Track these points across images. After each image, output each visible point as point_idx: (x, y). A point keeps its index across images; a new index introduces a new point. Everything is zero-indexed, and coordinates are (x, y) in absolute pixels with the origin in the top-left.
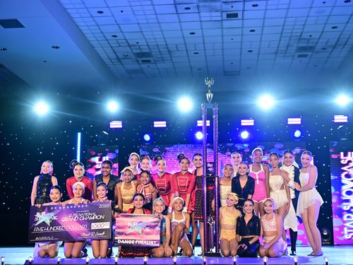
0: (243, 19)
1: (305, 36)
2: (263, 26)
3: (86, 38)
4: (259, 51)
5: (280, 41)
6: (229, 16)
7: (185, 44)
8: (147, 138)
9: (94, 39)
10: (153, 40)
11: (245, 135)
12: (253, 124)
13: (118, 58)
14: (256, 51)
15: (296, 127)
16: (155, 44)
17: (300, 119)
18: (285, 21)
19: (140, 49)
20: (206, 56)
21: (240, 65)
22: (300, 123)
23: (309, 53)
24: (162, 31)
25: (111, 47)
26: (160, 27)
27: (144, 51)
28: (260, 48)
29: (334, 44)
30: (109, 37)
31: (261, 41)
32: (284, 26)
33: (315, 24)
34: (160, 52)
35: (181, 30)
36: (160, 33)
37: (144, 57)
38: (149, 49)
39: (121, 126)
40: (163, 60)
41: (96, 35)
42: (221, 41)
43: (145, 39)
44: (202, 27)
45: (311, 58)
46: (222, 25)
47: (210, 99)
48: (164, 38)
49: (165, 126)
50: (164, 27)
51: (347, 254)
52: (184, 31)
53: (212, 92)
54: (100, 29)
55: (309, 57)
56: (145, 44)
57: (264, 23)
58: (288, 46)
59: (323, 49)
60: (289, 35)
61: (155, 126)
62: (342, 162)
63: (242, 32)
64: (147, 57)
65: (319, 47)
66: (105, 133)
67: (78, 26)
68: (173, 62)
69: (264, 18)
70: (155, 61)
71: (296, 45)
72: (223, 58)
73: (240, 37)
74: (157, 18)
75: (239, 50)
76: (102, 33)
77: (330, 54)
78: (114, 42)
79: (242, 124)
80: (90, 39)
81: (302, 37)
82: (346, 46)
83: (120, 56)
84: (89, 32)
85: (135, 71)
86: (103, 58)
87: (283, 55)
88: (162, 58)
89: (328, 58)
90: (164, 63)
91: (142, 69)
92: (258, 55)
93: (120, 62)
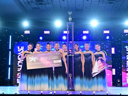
8: (41, 38)
11: (84, 38)
12: (88, 33)
13: (28, 2)
15: (107, 35)
17: (109, 31)
20: (68, 2)
21: (83, 7)
22: (109, 33)
23: (114, 2)
39: (29, 33)
45: (114, 4)
47: (70, 21)
49: (49, 33)
53: (71, 17)
59: (120, 0)
61: (45, 33)
62: (127, 50)
64: (41, 2)
66: (22, 36)
68: (53, 4)
70: (45, 4)
72: (76, 3)
77: (123, 2)
79: (83, 33)
85: (36, 8)
86: (21, 2)
87: (102, 2)
88: (48, 2)
89: (122, 4)
90: (49, 5)
91: (39, 7)
92: (91, 2)
93: (29, 4)
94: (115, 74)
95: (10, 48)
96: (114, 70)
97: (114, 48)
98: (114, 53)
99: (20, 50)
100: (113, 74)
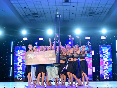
0: (70, 2)
1: (92, 9)
2: (77, 5)
3: (15, 8)
4: (76, 14)
5: (83, 10)
6: (65, 1)
7: (50, 10)
8: (36, 43)
9: (18, 8)
10: (39, 9)
14: (75, 14)
16: (39, 10)
17: (89, 38)
18: (85, 4)
19: (34, 12)
22: (89, 39)
23: (93, 15)
24: (42, 6)
25: (24, 11)
26: (41, 4)
27: (35, 13)
28: (76, 13)
29: (101, 12)
30: (23, 7)
31: (76, 10)
32: (84, 5)
33: (95, 5)
34: (41, 13)
35: (49, 6)
36: (41, 7)
37: (35, 15)
38: (37, 12)
39: (27, 39)
40: (42, 16)
41: (18, 7)
42: (63, 10)
43: (36, 9)
44: (56, 5)
46: (63, 4)
48: (43, 8)
49: (43, 39)
50: (43, 4)
51: (105, 84)
52: (50, 6)
54: (20, 4)
55: (93, 16)
56: (36, 10)
57: (77, 4)
58: (86, 12)
59: (98, 13)
60: (86, 8)
61: (39, 39)
62: (104, 53)
63: (70, 7)
64: (37, 15)
65: (96, 13)
66: (21, 42)
67: (12, 4)
68: (46, 17)
69: (78, 2)
70: (39, 16)
71: (88, 12)
72: (63, 16)
73: (69, 9)
74: (40, 1)
75: (69, 13)
76: (20, 6)
77: (100, 15)
78: (25, 10)
79: (70, 39)
80: (16, 8)
81: (91, 9)
82: (105, 13)
83: (27, 14)
84: (16, 6)
85: (32, 20)
86: (21, 15)
87: (84, 15)
88: (42, 15)
89: (99, 16)
90: (42, 17)
91: (35, 19)
92: (76, 15)
93: (27, 16)
94: (94, 71)
95: (12, 52)
96: (94, 68)
97: (93, 51)
98: (94, 55)
99: (19, 53)
100: (93, 72)
